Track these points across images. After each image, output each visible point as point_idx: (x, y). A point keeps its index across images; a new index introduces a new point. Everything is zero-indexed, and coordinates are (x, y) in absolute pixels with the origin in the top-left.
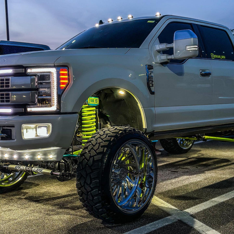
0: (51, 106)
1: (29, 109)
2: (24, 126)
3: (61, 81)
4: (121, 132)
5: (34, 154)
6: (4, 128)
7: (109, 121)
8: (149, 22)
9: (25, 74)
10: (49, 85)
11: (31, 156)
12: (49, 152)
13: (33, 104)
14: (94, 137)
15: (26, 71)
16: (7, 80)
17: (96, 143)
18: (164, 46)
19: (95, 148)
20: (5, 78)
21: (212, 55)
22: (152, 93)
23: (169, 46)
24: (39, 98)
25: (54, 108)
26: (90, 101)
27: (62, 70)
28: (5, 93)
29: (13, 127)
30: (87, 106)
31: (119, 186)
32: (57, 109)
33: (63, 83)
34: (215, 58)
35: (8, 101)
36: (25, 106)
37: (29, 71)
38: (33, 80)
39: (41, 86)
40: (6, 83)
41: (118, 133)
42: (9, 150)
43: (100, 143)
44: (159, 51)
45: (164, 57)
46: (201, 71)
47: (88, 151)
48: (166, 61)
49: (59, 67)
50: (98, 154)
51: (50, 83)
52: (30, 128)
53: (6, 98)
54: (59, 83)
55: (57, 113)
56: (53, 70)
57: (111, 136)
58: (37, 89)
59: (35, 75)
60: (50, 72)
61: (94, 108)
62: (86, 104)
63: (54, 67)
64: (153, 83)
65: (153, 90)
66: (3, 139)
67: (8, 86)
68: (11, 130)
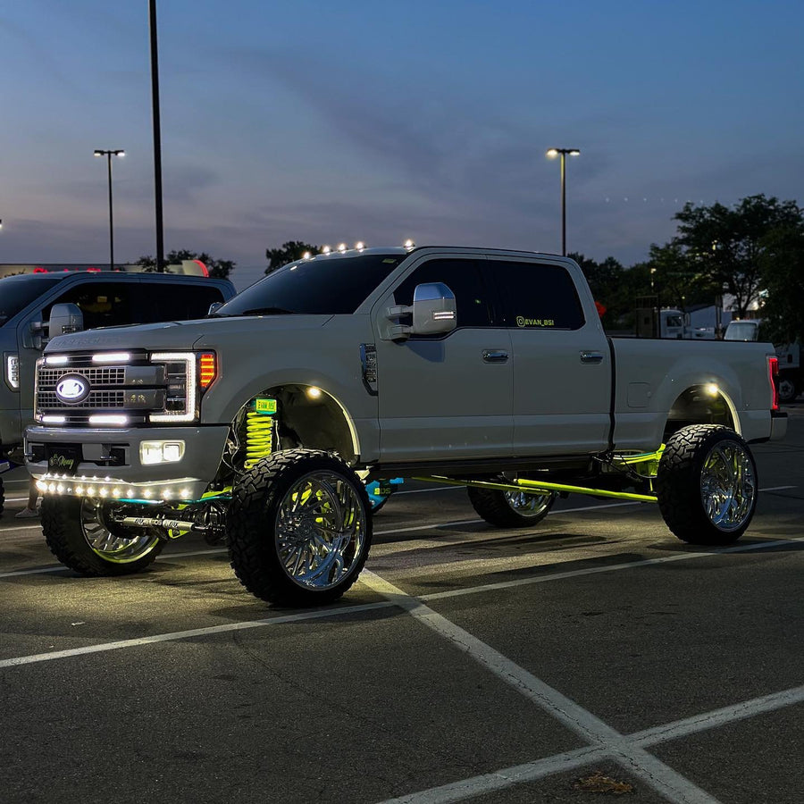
0: (185, 414)
1: (153, 418)
2: (144, 443)
3: (203, 374)
4: (300, 457)
5: (158, 489)
6: (113, 447)
7: (300, 442)
8: (385, 261)
9: (148, 363)
10: (183, 380)
11: (154, 493)
12: (182, 486)
13: (159, 411)
14: (257, 465)
15: (149, 357)
16: (120, 371)
17: (259, 474)
18: (397, 310)
19: (255, 482)
20: (117, 368)
21: (520, 320)
22: (375, 393)
23: (407, 309)
24: (169, 400)
25: (190, 416)
26: (259, 405)
27: (206, 357)
28: (117, 391)
29: (128, 445)
30: (255, 413)
31: (300, 549)
32: (196, 417)
33: (206, 378)
34: (526, 326)
35: (122, 405)
36: (147, 413)
37: (155, 357)
38: (159, 373)
39: (172, 381)
40: (119, 376)
41: (294, 458)
42: (121, 482)
43: (263, 474)
44: (392, 319)
45: (400, 330)
46: (485, 352)
47: (246, 487)
48: (402, 336)
49: (199, 352)
50: (259, 490)
51: (185, 376)
52: (153, 447)
53: (119, 399)
54: (198, 378)
55: (196, 423)
56: (190, 358)
57: (282, 464)
58: (166, 387)
59: (163, 364)
60: (185, 360)
61: (270, 418)
62: (253, 411)
63: (192, 351)
64: (376, 376)
65: (374, 388)
66: (111, 464)
67: (122, 381)
68: (124, 450)
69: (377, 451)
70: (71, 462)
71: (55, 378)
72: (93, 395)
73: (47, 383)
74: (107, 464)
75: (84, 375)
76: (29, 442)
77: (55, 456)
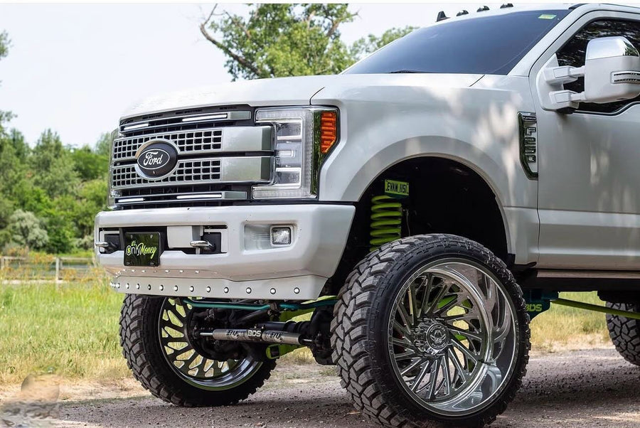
0: (298, 188)
1: (257, 194)
3: (322, 137)
6: (206, 231)
8: (542, 17)
9: (252, 122)
13: (265, 183)
15: (254, 115)
16: (217, 133)
20: (212, 130)
22: (533, 176)
23: (575, 71)
26: (389, 188)
28: (211, 159)
29: (224, 227)
32: (312, 193)
35: (217, 177)
36: (250, 186)
37: (261, 115)
39: (282, 145)
40: (215, 140)
44: (555, 86)
45: (564, 98)
48: (567, 105)
51: (299, 142)
53: (214, 170)
55: (312, 201)
58: (274, 153)
59: (272, 125)
60: (300, 119)
62: (384, 194)
64: (536, 154)
65: (534, 170)
66: (203, 251)
67: (218, 147)
68: (220, 233)
69: (536, 251)
70: (152, 251)
71: (135, 147)
72: (181, 165)
73: (124, 155)
74: (198, 251)
75: (171, 141)
76: (101, 230)
77: (133, 243)
